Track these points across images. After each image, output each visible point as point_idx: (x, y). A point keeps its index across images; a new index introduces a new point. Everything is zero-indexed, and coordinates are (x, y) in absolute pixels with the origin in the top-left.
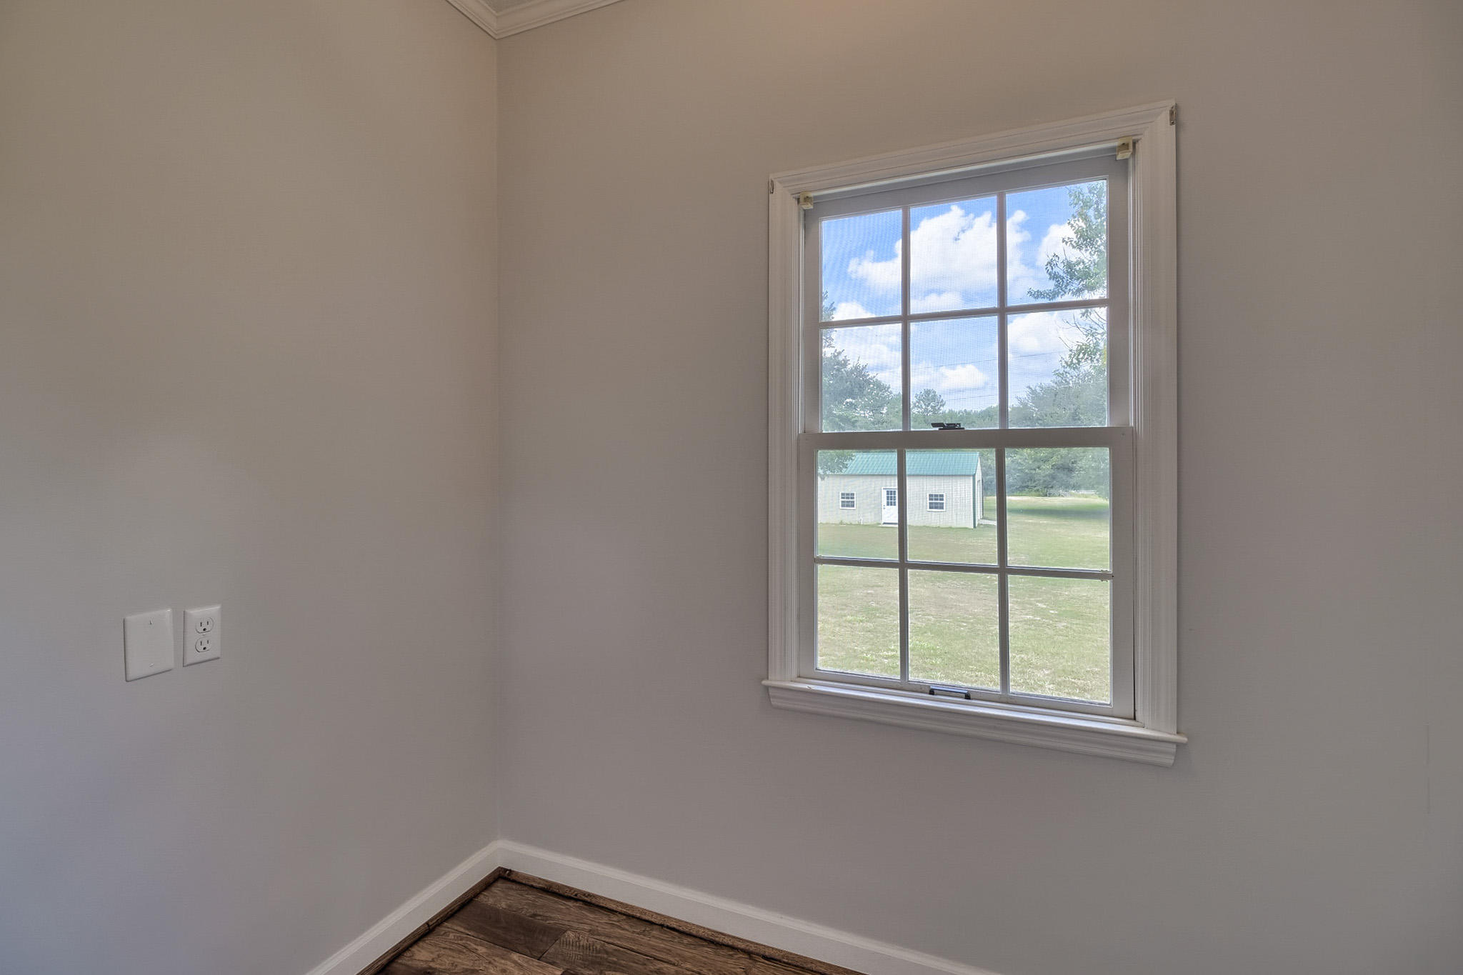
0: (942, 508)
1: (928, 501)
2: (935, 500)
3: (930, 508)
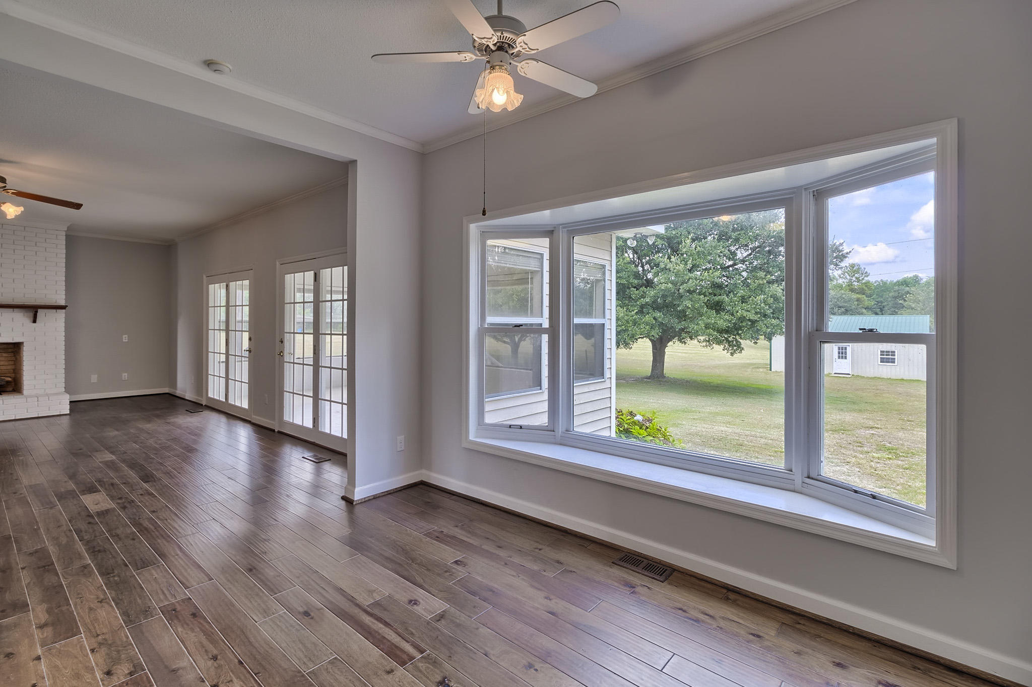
0: (894, 362)
1: (880, 356)
2: (886, 355)
3: (881, 362)
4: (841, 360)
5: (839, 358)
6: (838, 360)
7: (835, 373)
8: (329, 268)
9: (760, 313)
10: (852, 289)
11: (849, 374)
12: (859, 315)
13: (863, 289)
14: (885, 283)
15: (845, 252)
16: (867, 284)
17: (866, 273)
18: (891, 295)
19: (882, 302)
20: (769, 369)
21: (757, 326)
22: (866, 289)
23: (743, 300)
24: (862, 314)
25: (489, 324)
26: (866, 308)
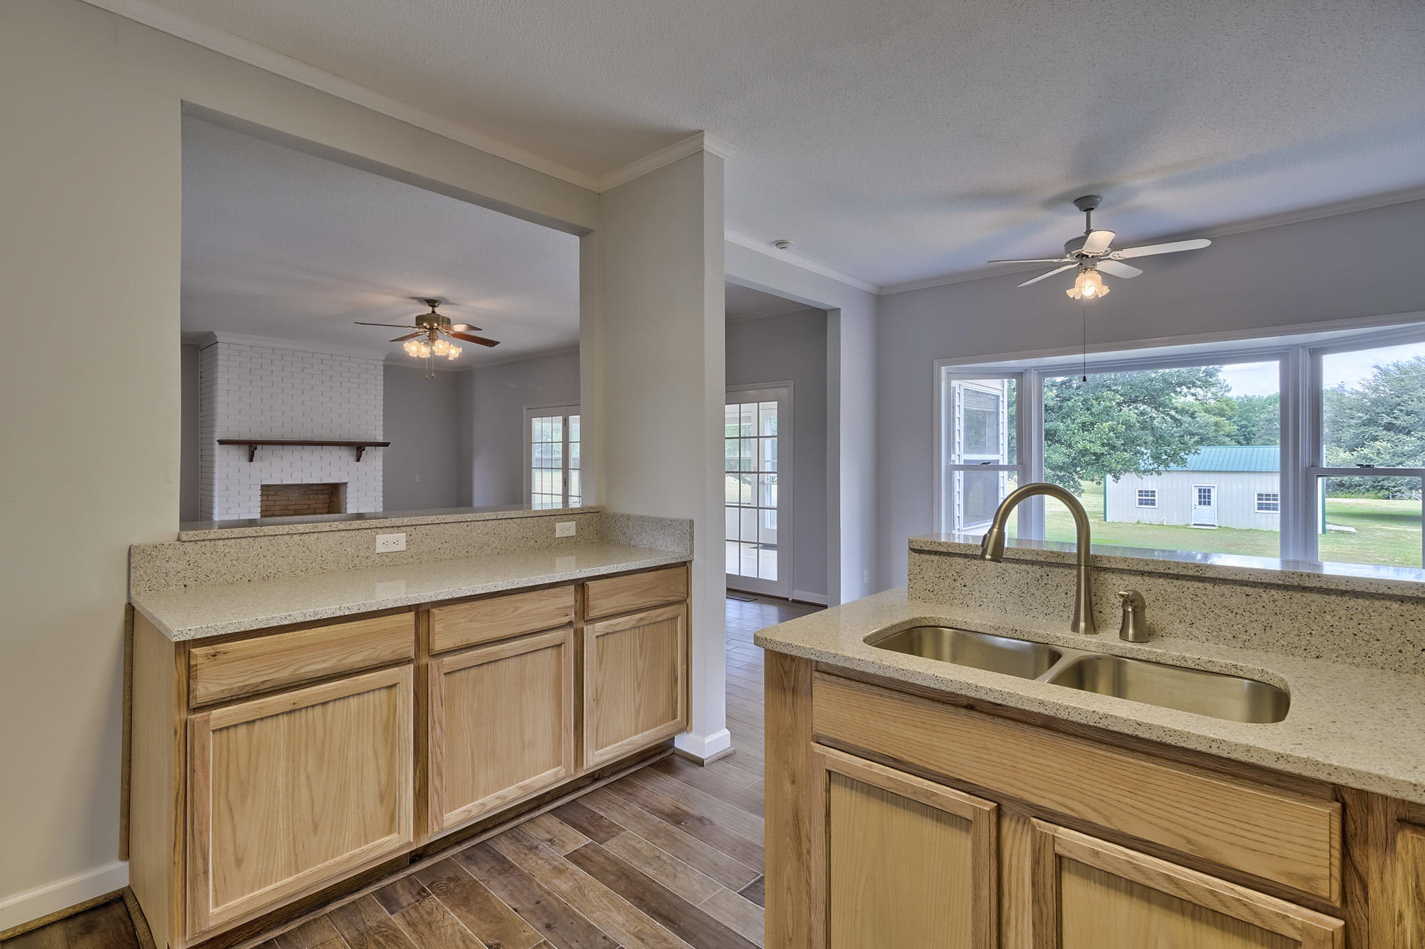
0: (1276, 509)
1: (1256, 501)
3: (1259, 509)
4: (1202, 506)
5: (1200, 503)
6: (1199, 507)
7: (1194, 525)
8: (738, 404)
9: (1108, 444)
10: (1207, 408)
11: (1215, 526)
12: (1220, 445)
13: (1222, 409)
14: (1250, 400)
16: (1228, 402)
17: (1227, 386)
18: (1263, 416)
19: (1246, 426)
20: (1103, 519)
21: (1103, 461)
22: (1225, 407)
23: (1084, 427)
24: (1224, 444)
25: (964, 461)
26: (1227, 436)
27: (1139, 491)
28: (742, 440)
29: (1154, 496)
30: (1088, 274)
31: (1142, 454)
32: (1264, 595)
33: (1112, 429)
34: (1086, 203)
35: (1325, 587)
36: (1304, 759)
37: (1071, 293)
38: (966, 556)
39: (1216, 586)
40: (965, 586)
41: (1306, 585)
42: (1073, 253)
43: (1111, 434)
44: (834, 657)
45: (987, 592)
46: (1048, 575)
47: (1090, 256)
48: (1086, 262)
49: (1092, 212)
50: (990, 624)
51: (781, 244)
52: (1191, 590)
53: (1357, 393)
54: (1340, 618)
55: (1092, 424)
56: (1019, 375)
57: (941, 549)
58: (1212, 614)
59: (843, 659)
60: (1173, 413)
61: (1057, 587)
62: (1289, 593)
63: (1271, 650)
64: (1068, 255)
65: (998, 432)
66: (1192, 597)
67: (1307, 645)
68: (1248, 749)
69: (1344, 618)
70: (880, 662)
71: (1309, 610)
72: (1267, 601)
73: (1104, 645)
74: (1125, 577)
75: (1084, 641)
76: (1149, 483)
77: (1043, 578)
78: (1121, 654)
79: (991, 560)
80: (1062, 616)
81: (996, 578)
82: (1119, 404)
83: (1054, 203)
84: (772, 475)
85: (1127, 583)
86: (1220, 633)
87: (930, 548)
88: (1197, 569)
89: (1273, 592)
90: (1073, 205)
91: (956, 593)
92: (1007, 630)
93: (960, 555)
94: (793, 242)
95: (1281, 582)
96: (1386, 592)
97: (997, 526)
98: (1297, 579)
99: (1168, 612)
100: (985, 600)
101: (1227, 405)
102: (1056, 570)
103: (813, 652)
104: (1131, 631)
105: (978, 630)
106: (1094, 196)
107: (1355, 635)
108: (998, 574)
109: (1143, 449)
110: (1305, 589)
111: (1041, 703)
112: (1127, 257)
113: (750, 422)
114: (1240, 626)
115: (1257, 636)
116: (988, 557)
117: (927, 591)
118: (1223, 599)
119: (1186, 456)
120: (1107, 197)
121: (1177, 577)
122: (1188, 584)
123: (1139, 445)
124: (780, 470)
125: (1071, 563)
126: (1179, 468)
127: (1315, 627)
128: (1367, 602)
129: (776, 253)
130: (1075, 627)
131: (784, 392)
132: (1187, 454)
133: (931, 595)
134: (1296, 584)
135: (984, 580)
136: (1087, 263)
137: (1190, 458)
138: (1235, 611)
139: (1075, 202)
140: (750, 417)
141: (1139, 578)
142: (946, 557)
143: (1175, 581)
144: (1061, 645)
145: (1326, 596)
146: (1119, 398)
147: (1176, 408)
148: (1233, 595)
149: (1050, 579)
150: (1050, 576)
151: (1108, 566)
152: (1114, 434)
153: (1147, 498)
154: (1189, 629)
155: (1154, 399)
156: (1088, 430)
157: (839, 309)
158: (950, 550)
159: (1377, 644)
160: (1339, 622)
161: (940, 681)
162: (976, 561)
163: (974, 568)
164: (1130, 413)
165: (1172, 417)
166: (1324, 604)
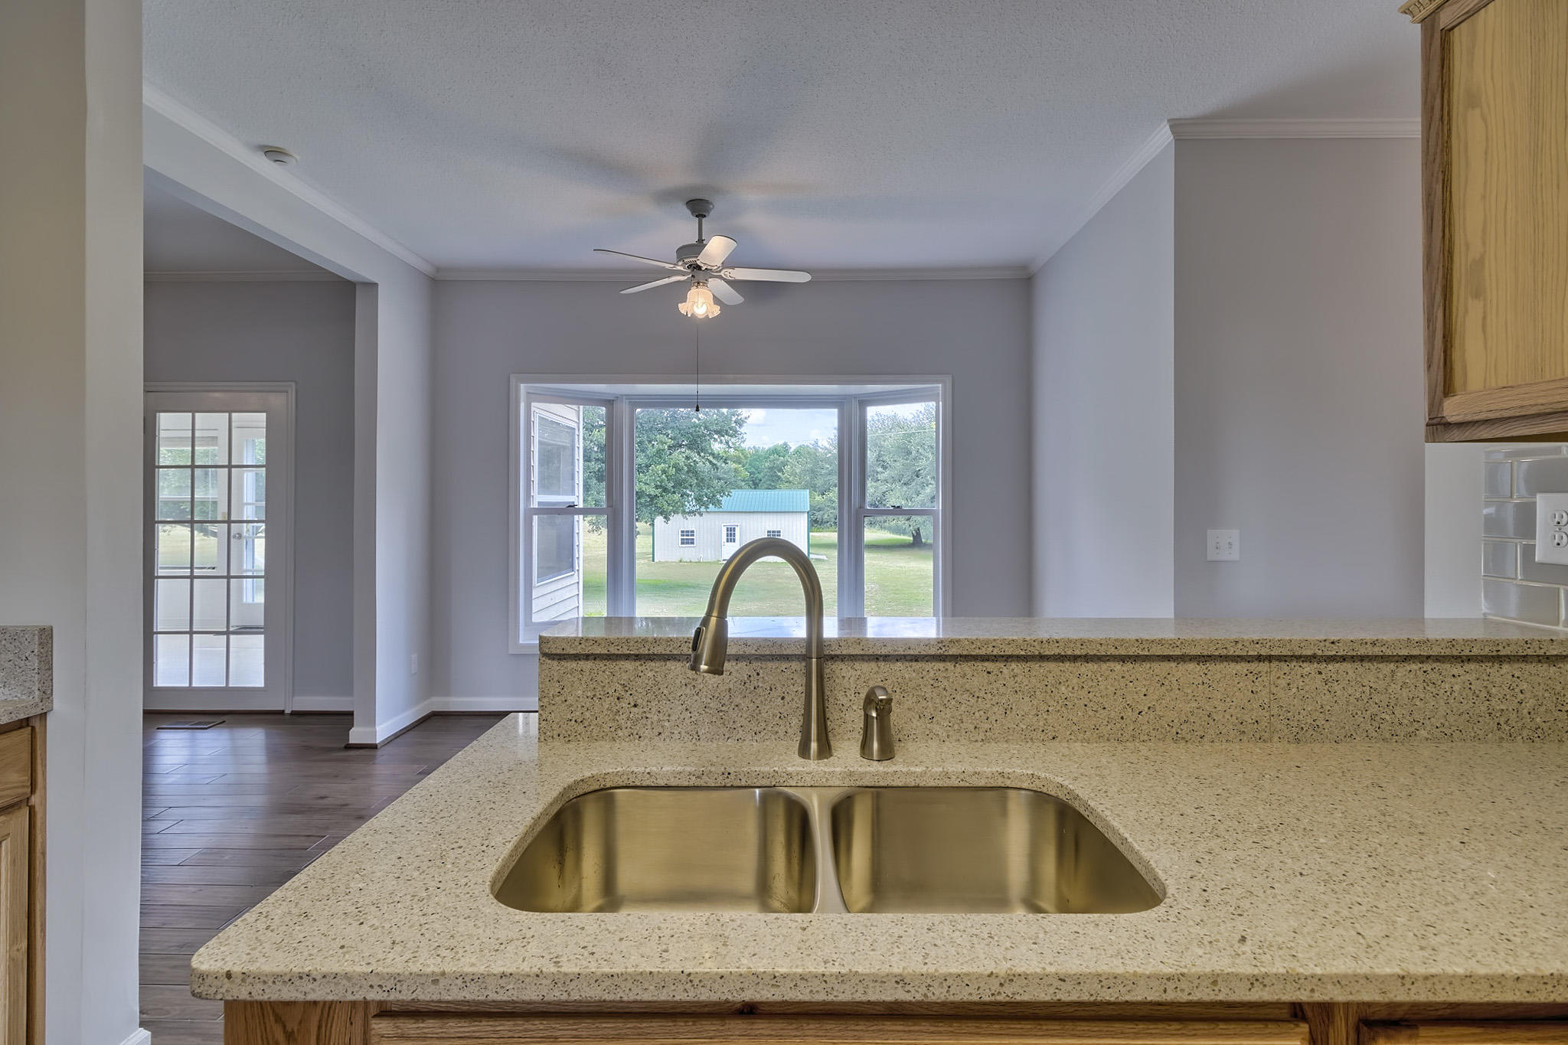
4: (729, 543)
5: (728, 541)
6: (726, 543)
8: (190, 412)
9: (661, 486)
13: (739, 458)
15: (743, 417)
19: (753, 473)
20: (651, 559)
21: (657, 503)
22: (742, 457)
24: (740, 488)
25: (539, 503)
26: (743, 481)
27: (682, 532)
28: (197, 471)
29: (693, 535)
30: (701, 290)
31: (688, 496)
32: (1005, 671)
33: (664, 472)
34: (699, 208)
35: (1063, 653)
36: (1282, 975)
37: (683, 308)
38: (637, 657)
39: (957, 665)
40: (635, 706)
41: (1046, 653)
42: (686, 260)
43: (664, 476)
44: (435, 982)
45: (670, 712)
46: (758, 674)
47: (703, 269)
48: (698, 273)
49: (704, 220)
50: (688, 769)
51: (274, 153)
52: (932, 674)
53: (826, 449)
54: (1073, 688)
55: (647, 466)
56: (609, 402)
57: (598, 650)
58: (953, 702)
59: (459, 982)
60: (711, 458)
61: (771, 690)
62: (1028, 664)
63: (1011, 738)
64: (680, 263)
65: (573, 470)
66: (932, 682)
67: (1045, 725)
68: (1215, 980)
69: (1076, 688)
70: (554, 969)
71: (1047, 683)
72: (1007, 677)
73: (851, 774)
74: (857, 665)
75: (825, 773)
76: (691, 523)
77: (752, 678)
78: (872, 784)
79: (707, 672)
80: (777, 732)
81: (684, 687)
82: (670, 447)
83: (666, 197)
84: (259, 524)
85: (859, 673)
86: (961, 725)
87: (579, 650)
88: (940, 645)
89: (1013, 665)
90: (685, 207)
91: (622, 719)
92: (716, 776)
93: (627, 657)
94: (298, 157)
95: (1023, 653)
96: (1113, 653)
97: (715, 614)
98: (1038, 648)
99: (906, 707)
100: (666, 724)
101: (743, 454)
102: (770, 665)
103: (375, 982)
104: (876, 745)
105: (669, 784)
106: (707, 202)
107: (1086, 706)
108: (687, 681)
109: (688, 492)
110: (1042, 658)
111: (900, 980)
112: (737, 278)
113: (216, 445)
114: (982, 712)
115: (998, 722)
116: (703, 667)
117: (573, 722)
118: (965, 680)
119: (721, 498)
120: (719, 206)
121: (916, 658)
122: (928, 666)
123: (686, 488)
124: (271, 517)
125: (790, 653)
126: (716, 509)
127: (1052, 703)
128: (1096, 666)
129: (264, 166)
130: (804, 751)
131: (280, 401)
132: (722, 496)
133: (580, 728)
134: (1037, 653)
135: (665, 692)
136: (700, 275)
137: (724, 500)
138: (977, 695)
139: (687, 203)
140: (217, 438)
141: (873, 665)
142: (605, 662)
143: (914, 664)
144: (794, 784)
145: (1061, 664)
146: (671, 442)
147: (713, 454)
148: (975, 674)
149: (761, 680)
150: (761, 675)
151: (838, 653)
152: (666, 476)
153: (688, 539)
154: (929, 725)
155: (696, 443)
156: (643, 472)
157: (377, 284)
158: (613, 650)
159: (1104, 713)
160: (1072, 693)
161: (696, 982)
162: (653, 664)
163: (650, 674)
164: (679, 456)
165: (710, 462)
166: (1059, 673)
